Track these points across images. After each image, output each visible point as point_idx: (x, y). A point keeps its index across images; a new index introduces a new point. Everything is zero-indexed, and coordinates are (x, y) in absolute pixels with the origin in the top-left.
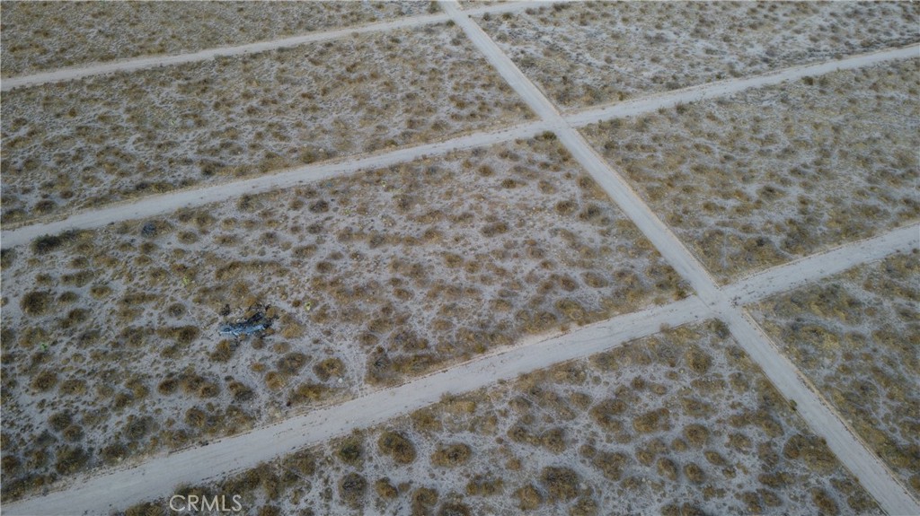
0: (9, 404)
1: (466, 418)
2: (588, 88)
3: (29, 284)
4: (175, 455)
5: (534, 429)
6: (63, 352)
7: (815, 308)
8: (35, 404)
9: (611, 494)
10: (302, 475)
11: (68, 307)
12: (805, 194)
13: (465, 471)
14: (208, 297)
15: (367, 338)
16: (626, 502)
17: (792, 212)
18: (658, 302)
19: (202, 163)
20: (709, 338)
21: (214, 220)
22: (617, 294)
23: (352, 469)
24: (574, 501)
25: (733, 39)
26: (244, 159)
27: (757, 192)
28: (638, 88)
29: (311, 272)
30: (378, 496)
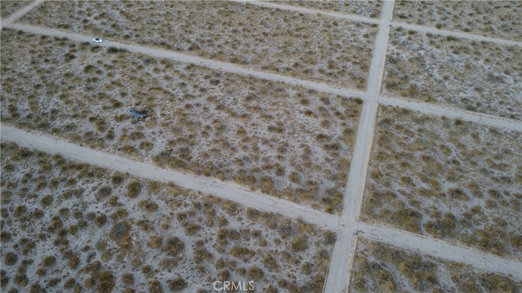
3: (94, 62)
5: (189, 219)
8: (55, 102)
9: (187, 267)
10: (95, 176)
13: (146, 215)
14: (138, 96)
15: (171, 143)
18: (314, 206)
19: (193, 44)
20: (319, 239)
21: (173, 68)
22: (298, 190)
23: (112, 186)
24: (170, 257)
26: (211, 50)
27: (449, 189)
28: (446, 100)
29: (182, 106)
30: (108, 201)
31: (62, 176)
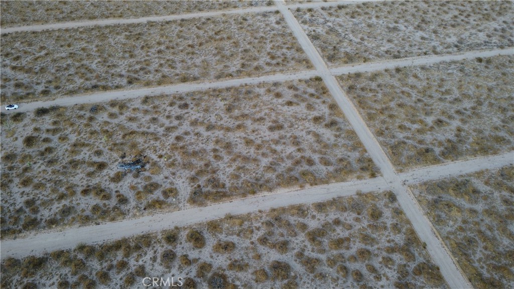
0: (7, 191)
1: (237, 228)
2: (347, 54)
3: (29, 131)
4: (82, 228)
5: (272, 239)
6: (39, 168)
7: (451, 191)
8: (19, 193)
9: (307, 281)
10: (143, 247)
11: (46, 145)
12: (461, 126)
13: (230, 256)
14: (116, 148)
15: (193, 179)
16: (315, 286)
17: (451, 136)
18: (359, 178)
19: (128, 77)
20: (384, 201)
21: (128, 108)
22: (336, 171)
23: (170, 247)
24: (286, 281)
25: (439, 32)
26: (151, 77)
27: (432, 122)
28: (376, 56)
29: (172, 140)
30: (180, 263)
31: (105, 264)
